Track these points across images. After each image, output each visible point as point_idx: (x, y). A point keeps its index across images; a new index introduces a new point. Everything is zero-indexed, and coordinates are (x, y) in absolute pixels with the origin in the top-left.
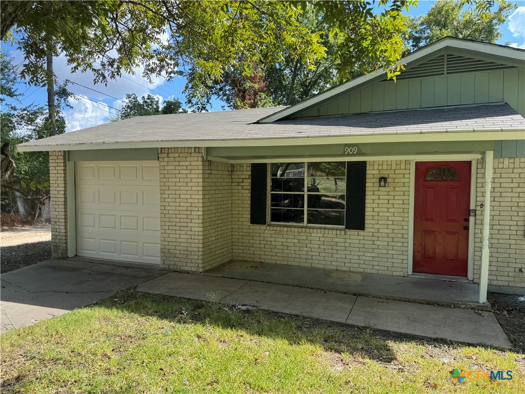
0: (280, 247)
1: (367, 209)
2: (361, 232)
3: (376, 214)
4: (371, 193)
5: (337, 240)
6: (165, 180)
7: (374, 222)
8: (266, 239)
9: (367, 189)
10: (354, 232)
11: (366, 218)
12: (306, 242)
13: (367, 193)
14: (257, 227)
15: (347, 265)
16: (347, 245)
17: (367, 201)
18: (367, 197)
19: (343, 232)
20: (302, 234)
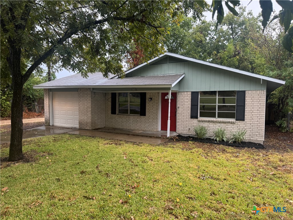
0: (120, 122)
1: (146, 109)
2: (145, 117)
3: (149, 110)
4: (148, 103)
5: (138, 119)
6: (80, 98)
7: (148, 113)
8: (116, 119)
9: (146, 102)
10: (143, 117)
11: (146, 112)
12: (129, 120)
13: (146, 103)
14: (113, 115)
15: (141, 128)
16: (141, 121)
17: (146, 106)
18: (146, 105)
19: (139, 117)
20: (127, 118)
